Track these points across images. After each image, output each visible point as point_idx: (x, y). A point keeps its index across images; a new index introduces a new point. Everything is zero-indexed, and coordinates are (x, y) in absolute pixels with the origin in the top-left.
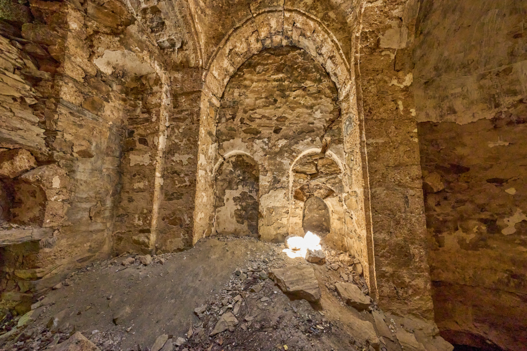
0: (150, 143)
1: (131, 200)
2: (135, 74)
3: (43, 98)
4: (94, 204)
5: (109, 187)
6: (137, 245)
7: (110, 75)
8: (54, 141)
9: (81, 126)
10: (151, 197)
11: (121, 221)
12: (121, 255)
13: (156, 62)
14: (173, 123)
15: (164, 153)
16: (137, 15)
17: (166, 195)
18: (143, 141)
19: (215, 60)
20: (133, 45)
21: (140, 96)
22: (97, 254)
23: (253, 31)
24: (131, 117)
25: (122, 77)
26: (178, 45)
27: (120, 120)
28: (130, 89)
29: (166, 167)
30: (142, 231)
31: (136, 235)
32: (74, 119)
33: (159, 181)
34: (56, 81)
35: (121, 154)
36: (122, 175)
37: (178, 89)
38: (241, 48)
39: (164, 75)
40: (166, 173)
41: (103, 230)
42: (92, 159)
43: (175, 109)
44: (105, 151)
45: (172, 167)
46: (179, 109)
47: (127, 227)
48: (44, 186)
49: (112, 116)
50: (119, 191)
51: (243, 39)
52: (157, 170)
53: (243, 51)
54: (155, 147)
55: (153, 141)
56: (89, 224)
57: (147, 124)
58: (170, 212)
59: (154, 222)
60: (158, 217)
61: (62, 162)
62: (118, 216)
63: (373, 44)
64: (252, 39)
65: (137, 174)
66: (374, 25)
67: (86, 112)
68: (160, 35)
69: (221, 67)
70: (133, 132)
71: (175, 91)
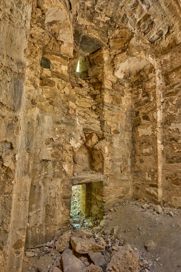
0: (151, 118)
1: (142, 161)
2: (136, 71)
3: (98, 104)
4: (123, 163)
5: (129, 152)
6: (149, 195)
7: (123, 79)
8: (103, 127)
9: (113, 115)
10: (155, 159)
11: (137, 176)
12: (140, 200)
13: (149, 55)
14: (167, 98)
15: (162, 124)
16: (134, 30)
17: (167, 158)
18: (146, 118)
20: (134, 52)
21: (140, 85)
22: (126, 195)
24: (136, 102)
25: (129, 77)
26: (165, 32)
27: (130, 106)
28: (134, 83)
29: (164, 135)
30: (152, 186)
31: (148, 187)
32: (110, 112)
33: (160, 147)
34: (102, 94)
35: (133, 129)
36: (135, 143)
37: (168, 69)
39: (156, 62)
40: (165, 140)
41: (128, 180)
42: (119, 134)
43: (167, 86)
44: (124, 128)
45: (170, 135)
46: (171, 85)
47: (141, 180)
48: (102, 152)
49: (126, 105)
50: (134, 154)
52: (158, 138)
54: (155, 120)
55: (153, 116)
56: (121, 176)
57: (147, 104)
58: (172, 173)
59: (160, 180)
60: (162, 176)
61: (108, 138)
62: (135, 172)
65: (144, 142)
67: (114, 106)
68: (150, 34)
70: (138, 112)
71: (166, 71)
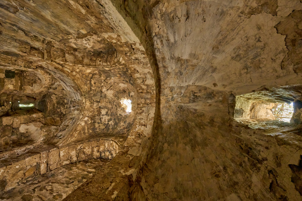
19: (68, 147)
20: (45, 129)
23: (97, 145)
25: (24, 137)
38: (88, 150)
39: (40, 143)
51: (91, 147)
53: (87, 153)
63: (125, 151)
64: (95, 149)
66: (129, 144)
68: (60, 133)
69: (69, 153)
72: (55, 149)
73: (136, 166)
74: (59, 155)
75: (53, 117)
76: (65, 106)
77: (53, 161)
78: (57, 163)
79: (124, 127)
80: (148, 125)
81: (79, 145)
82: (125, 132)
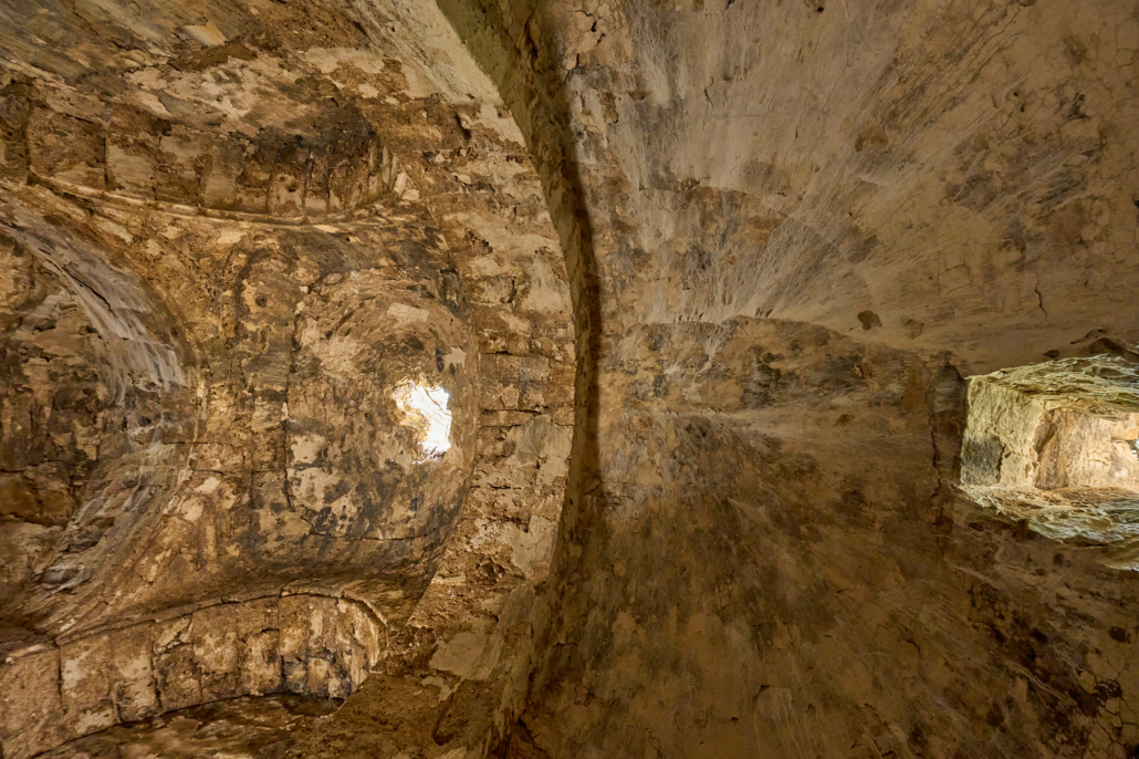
19: (105, 638)
23: (267, 625)
38: (215, 653)
51: (232, 635)
53: (213, 666)
63: (415, 655)
64: (257, 647)
66: (436, 619)
69: (112, 668)
72: (32, 649)
73: (471, 732)
74: (59, 681)
75: (30, 475)
76: (99, 420)
77: (23, 715)
78: (46, 725)
79: (411, 529)
80: (534, 518)
81: (171, 627)
82: (417, 555)
